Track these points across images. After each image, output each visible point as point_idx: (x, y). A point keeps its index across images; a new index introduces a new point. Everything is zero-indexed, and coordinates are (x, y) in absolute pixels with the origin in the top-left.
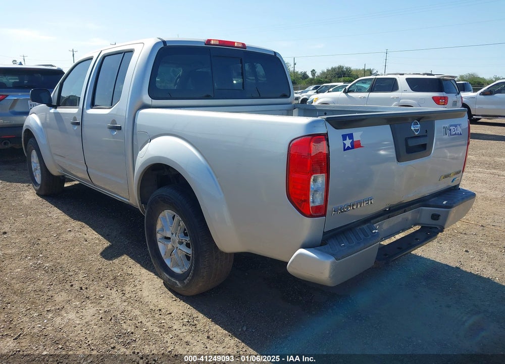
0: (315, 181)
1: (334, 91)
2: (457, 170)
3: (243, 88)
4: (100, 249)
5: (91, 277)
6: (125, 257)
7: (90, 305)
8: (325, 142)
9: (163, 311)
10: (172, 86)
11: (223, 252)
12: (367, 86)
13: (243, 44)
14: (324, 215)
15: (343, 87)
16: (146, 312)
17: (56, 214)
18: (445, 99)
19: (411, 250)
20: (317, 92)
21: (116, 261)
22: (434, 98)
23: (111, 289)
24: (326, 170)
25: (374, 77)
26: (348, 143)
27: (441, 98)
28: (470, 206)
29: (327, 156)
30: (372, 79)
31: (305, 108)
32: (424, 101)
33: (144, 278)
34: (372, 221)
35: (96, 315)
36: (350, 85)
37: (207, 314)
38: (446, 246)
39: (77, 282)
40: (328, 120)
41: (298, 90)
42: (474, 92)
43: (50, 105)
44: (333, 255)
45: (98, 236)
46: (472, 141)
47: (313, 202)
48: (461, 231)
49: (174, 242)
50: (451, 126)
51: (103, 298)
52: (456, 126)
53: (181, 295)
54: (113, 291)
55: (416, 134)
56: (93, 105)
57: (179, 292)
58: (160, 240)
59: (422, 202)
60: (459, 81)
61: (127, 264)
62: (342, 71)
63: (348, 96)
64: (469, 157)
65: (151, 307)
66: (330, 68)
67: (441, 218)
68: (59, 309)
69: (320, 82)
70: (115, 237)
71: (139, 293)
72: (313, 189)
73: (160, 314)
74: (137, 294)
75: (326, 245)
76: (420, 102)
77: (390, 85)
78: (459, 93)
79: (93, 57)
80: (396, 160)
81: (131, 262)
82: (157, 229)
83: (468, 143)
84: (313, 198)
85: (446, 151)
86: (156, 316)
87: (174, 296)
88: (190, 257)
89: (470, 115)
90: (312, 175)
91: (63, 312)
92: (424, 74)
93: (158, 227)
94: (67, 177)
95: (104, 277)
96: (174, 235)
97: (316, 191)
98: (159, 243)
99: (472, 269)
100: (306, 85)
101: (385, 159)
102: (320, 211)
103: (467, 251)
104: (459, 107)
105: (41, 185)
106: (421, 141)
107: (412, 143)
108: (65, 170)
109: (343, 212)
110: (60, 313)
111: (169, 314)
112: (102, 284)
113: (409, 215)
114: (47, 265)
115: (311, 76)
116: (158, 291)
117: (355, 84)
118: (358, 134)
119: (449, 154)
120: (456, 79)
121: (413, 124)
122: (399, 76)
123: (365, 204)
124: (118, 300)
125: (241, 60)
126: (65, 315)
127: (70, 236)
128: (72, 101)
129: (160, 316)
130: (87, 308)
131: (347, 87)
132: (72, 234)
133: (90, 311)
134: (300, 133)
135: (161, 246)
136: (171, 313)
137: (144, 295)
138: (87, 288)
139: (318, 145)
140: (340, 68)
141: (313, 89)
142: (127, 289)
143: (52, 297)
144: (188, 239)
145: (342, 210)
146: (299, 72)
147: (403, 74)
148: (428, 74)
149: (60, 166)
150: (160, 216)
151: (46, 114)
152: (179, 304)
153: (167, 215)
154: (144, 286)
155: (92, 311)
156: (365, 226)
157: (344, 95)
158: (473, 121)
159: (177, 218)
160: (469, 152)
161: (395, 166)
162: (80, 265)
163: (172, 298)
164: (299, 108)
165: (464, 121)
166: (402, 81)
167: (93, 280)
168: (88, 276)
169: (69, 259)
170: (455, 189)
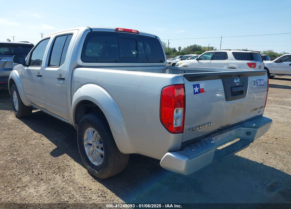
0: (177, 112)
1: (191, 59)
2: (261, 106)
3: (137, 57)
4: (51, 149)
5: (45, 167)
6: (65, 155)
7: (43, 184)
8: (183, 89)
9: (87, 188)
10: (97, 55)
11: (122, 153)
12: (210, 56)
13: (137, 31)
14: (182, 132)
15: (196, 57)
16: (77, 189)
17: (26, 128)
18: (255, 64)
19: (234, 153)
20: (181, 60)
21: (60, 157)
22: (248, 64)
23: (56, 175)
24: (183, 106)
25: (214, 51)
26: (197, 89)
27: (252, 64)
28: (269, 127)
29: (184, 97)
30: (213, 52)
31: (173, 69)
32: (242, 66)
33: (76, 168)
34: (211, 136)
35: (46, 190)
36: (200, 55)
37: (113, 190)
38: (255, 150)
39: (36, 170)
40: (184, 76)
41: (171, 58)
42: (271, 61)
43: (25, 65)
44: (187, 156)
45: (50, 142)
46: (270, 89)
47: (176, 124)
48: (264, 141)
49: (94, 147)
50: (258, 80)
51: (51, 180)
52: (260, 80)
53: (98, 178)
54: (57, 176)
55: (237, 84)
56: (49, 65)
57: (97, 176)
58: (86, 145)
59: (241, 124)
60: (263, 54)
61: (66, 159)
62: (196, 48)
63: (199, 62)
64: (268, 98)
65: (80, 185)
66: (189, 46)
67: (252, 134)
68: (24, 186)
69: (183, 54)
70: (61, 143)
71: (73, 177)
72: (176, 116)
73: (85, 190)
74: (72, 178)
75: (183, 150)
76: (240, 66)
77: (223, 56)
78: (262, 61)
79: (50, 37)
80: (225, 100)
81: (69, 158)
82: (84, 139)
83: (268, 90)
84: (175, 122)
85: (254, 95)
86: (82, 191)
87: (93, 179)
88: (103, 156)
89: (269, 74)
90: (175, 108)
91: (27, 188)
92: (243, 50)
93: (85, 138)
94: (33, 107)
95: (53, 167)
96: (94, 142)
97: (177, 118)
98: (85, 147)
99: (270, 164)
100: (175, 56)
101: (219, 99)
102: (180, 130)
103: (267, 153)
104: (262, 69)
105: (18, 111)
106: (240, 89)
107: (235, 90)
108: (32, 103)
109: (193, 130)
110: (25, 189)
111: (90, 190)
112: (51, 171)
113: (233, 132)
114: (19, 159)
115: (178, 51)
116: (84, 176)
117: (203, 55)
118: (203, 84)
119: (256, 97)
120: (261, 53)
121: (235, 79)
122: (228, 51)
123: (207, 125)
124: (60, 181)
125: (136, 40)
126: (28, 190)
127: (34, 142)
128: (38, 63)
129: (85, 191)
130: (41, 186)
131: (198, 57)
132: (35, 141)
133: (43, 187)
134: (168, 83)
135: (86, 148)
136: (91, 189)
137: (76, 178)
138: (42, 174)
139: (179, 90)
140: (195, 46)
141: (179, 58)
142: (66, 174)
143: (21, 179)
144: (102, 145)
145: (193, 129)
146: (171, 48)
147: (230, 50)
148: (245, 50)
149: (30, 100)
150: (86, 131)
151: (22, 70)
152: (96, 184)
153: (90, 131)
154: (76, 173)
155: (44, 188)
156: (206, 139)
157: (196, 61)
158: (271, 77)
159: (96, 132)
160: (268, 95)
161: (224, 103)
162: (38, 159)
163: (93, 180)
164: (169, 68)
165: (265, 77)
166: (230, 54)
167: (46, 169)
168: (43, 166)
169: (32, 156)
170: (260, 117)
